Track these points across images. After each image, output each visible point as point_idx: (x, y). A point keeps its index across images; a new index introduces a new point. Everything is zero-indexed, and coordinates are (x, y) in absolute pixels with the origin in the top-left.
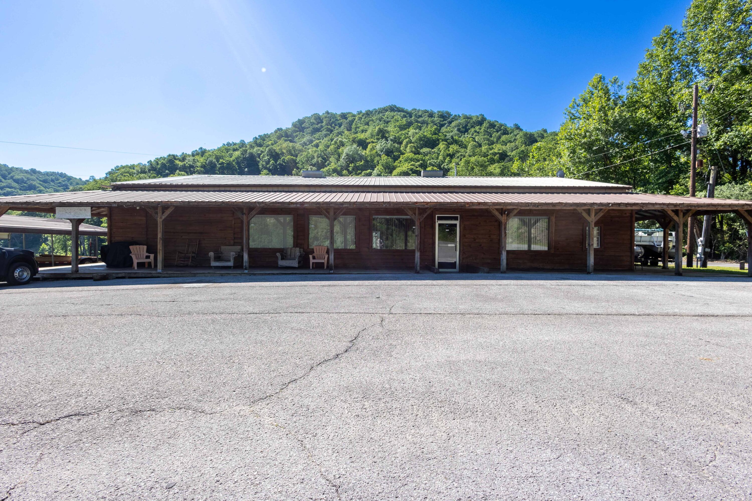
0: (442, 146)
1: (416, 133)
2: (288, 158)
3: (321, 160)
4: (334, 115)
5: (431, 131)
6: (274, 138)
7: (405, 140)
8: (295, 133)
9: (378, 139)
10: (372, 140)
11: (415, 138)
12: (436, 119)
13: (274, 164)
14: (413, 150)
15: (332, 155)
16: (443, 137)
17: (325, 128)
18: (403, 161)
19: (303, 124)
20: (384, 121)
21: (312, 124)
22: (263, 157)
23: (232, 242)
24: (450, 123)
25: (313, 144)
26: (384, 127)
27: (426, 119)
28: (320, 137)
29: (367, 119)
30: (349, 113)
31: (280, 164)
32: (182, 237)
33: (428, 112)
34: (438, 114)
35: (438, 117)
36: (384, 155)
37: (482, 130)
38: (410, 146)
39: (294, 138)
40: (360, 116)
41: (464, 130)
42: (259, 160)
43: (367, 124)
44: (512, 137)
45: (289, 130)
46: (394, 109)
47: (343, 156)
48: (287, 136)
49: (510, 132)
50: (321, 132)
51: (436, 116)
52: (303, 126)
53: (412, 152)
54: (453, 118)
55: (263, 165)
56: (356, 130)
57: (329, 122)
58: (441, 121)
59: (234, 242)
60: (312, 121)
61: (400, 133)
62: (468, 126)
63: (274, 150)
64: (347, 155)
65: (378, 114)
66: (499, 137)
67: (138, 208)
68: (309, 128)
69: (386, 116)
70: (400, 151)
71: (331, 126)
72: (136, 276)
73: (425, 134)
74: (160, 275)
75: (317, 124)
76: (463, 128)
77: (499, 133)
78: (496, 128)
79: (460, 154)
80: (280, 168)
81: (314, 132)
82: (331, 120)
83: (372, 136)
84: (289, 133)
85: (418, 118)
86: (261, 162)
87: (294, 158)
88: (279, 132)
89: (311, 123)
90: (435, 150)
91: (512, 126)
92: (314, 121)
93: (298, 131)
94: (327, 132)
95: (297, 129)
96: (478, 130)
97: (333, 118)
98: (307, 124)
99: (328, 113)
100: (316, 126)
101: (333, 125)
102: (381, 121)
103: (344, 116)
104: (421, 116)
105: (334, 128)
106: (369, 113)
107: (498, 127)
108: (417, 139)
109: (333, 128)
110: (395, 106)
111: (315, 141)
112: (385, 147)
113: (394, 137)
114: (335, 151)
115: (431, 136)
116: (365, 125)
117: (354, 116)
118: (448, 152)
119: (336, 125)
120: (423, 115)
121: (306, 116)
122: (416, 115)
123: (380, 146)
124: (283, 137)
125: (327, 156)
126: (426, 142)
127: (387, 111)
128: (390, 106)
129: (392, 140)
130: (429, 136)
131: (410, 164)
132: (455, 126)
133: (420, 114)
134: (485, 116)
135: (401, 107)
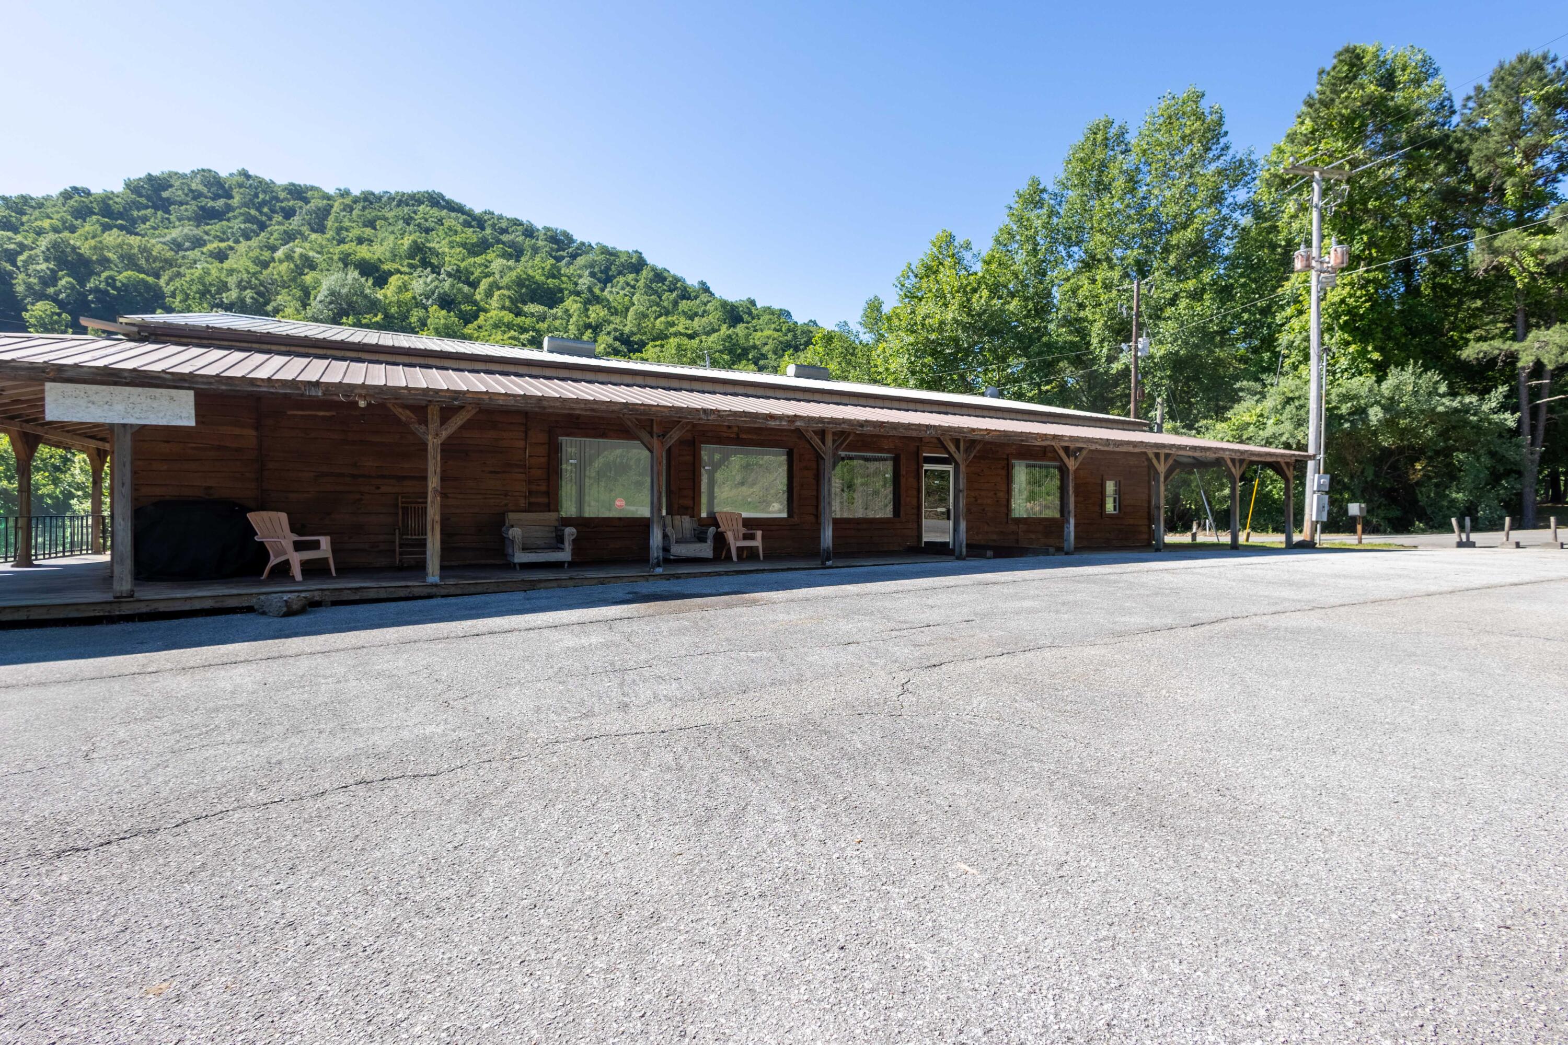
0: (572, 304)
1: (510, 269)
2: (128, 278)
3: (252, 298)
4: (266, 183)
6: (60, 214)
7: (483, 280)
8: (139, 210)
9: (413, 267)
10: (396, 266)
11: (507, 280)
12: (540, 243)
13: (73, 288)
14: (507, 303)
15: (284, 287)
16: (571, 287)
17: (241, 214)
18: (488, 328)
19: (165, 189)
20: (419, 225)
21: (197, 195)
22: (26, 263)
23: (522, 503)
24: (574, 256)
25: (205, 250)
26: (423, 240)
27: (520, 239)
28: (224, 233)
29: (370, 214)
30: (313, 188)
31: (96, 290)
32: (378, 488)
33: (521, 224)
34: (545, 234)
35: (546, 240)
36: (435, 307)
37: (641, 284)
38: (499, 296)
39: (134, 222)
40: (348, 201)
41: (603, 276)
42: (9, 267)
43: (371, 224)
44: (698, 306)
45: (117, 200)
46: (438, 202)
47: (322, 293)
48: (108, 213)
49: (693, 294)
50: (228, 220)
51: (542, 237)
52: (165, 194)
53: (503, 308)
54: (577, 248)
55: (29, 287)
56: (338, 234)
57: (251, 200)
59: (530, 503)
60: (193, 187)
61: (472, 260)
62: (611, 269)
63: (74, 248)
64: (332, 293)
65: (398, 205)
66: (675, 303)
67: (362, 404)
68: (187, 203)
69: (420, 215)
70: (475, 303)
71: (259, 209)
72: (357, 597)
73: (530, 272)
74: (434, 590)
75: (213, 199)
76: (601, 272)
77: (675, 294)
78: (667, 283)
79: (612, 326)
80: (98, 300)
81: (205, 218)
82: (256, 196)
83: (394, 257)
84: (117, 208)
85: (501, 234)
86: (21, 276)
87: (150, 279)
88: (77, 197)
89: (191, 191)
90: (558, 311)
91: (696, 284)
92: (203, 189)
93: (147, 207)
94: (248, 225)
95: (143, 200)
96: (632, 283)
97: (265, 192)
98: (179, 193)
99: (245, 174)
100: (211, 204)
101: (266, 210)
102: (408, 224)
103: (298, 193)
104: (504, 231)
105: (270, 219)
106: (371, 198)
107: (671, 282)
108: (512, 281)
109: (264, 218)
110: (441, 196)
111: (211, 242)
112: (437, 287)
113: (454, 267)
114: (294, 280)
115: (543, 279)
116: (366, 226)
117: (328, 197)
118: (588, 321)
119: (273, 211)
120: (510, 230)
121: (174, 170)
122: (493, 226)
123: (419, 284)
124: (95, 214)
125: (265, 287)
126: (534, 291)
127: (420, 203)
128: (426, 192)
129: (450, 275)
130: (540, 278)
131: (506, 336)
132: (586, 267)
133: (503, 226)
134: (644, 255)
135: (456, 200)
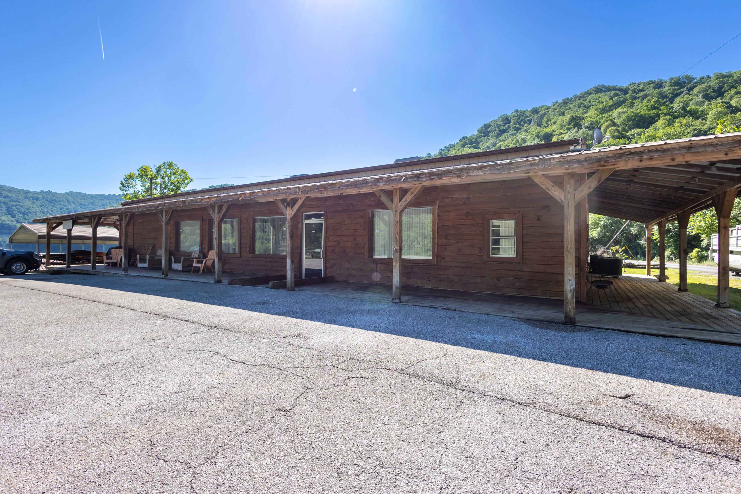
0: (663, 121)
1: (624, 113)
4: (524, 112)
5: (647, 106)
6: (458, 147)
7: (604, 124)
8: (480, 138)
9: (569, 129)
10: (561, 131)
11: (622, 119)
12: (666, 89)
14: (616, 134)
16: (667, 111)
17: (513, 128)
20: (584, 106)
24: (692, 89)
25: (496, 147)
26: (583, 113)
28: (505, 138)
29: (563, 109)
30: (542, 106)
34: (670, 82)
35: (671, 86)
38: (610, 131)
39: (478, 143)
40: (555, 107)
41: (715, 94)
43: (563, 114)
45: (474, 137)
46: (601, 90)
48: (471, 143)
50: (508, 133)
51: (668, 84)
52: (488, 130)
53: (613, 137)
54: (696, 83)
56: (547, 123)
57: (517, 121)
58: (674, 90)
60: (498, 123)
61: (600, 116)
62: (723, 87)
65: (579, 99)
68: (496, 130)
69: (588, 100)
71: (519, 124)
73: (638, 111)
75: (504, 126)
82: (519, 118)
84: (473, 140)
85: (637, 93)
88: (463, 140)
89: (497, 125)
92: (502, 123)
93: (483, 136)
94: (514, 132)
95: (482, 134)
97: (523, 116)
98: (493, 127)
99: (517, 111)
100: (503, 127)
101: (522, 123)
103: (535, 111)
104: (640, 91)
105: (523, 126)
106: (567, 101)
108: (624, 120)
109: (521, 127)
110: (604, 86)
111: (499, 143)
112: (574, 136)
113: (590, 123)
115: (646, 112)
116: (560, 115)
117: (548, 108)
119: (525, 123)
120: (645, 89)
121: (493, 119)
122: (634, 90)
124: (467, 144)
126: (639, 121)
127: (591, 94)
128: (596, 87)
129: (587, 127)
130: (644, 113)
132: (700, 92)
133: (641, 88)
135: (612, 85)
